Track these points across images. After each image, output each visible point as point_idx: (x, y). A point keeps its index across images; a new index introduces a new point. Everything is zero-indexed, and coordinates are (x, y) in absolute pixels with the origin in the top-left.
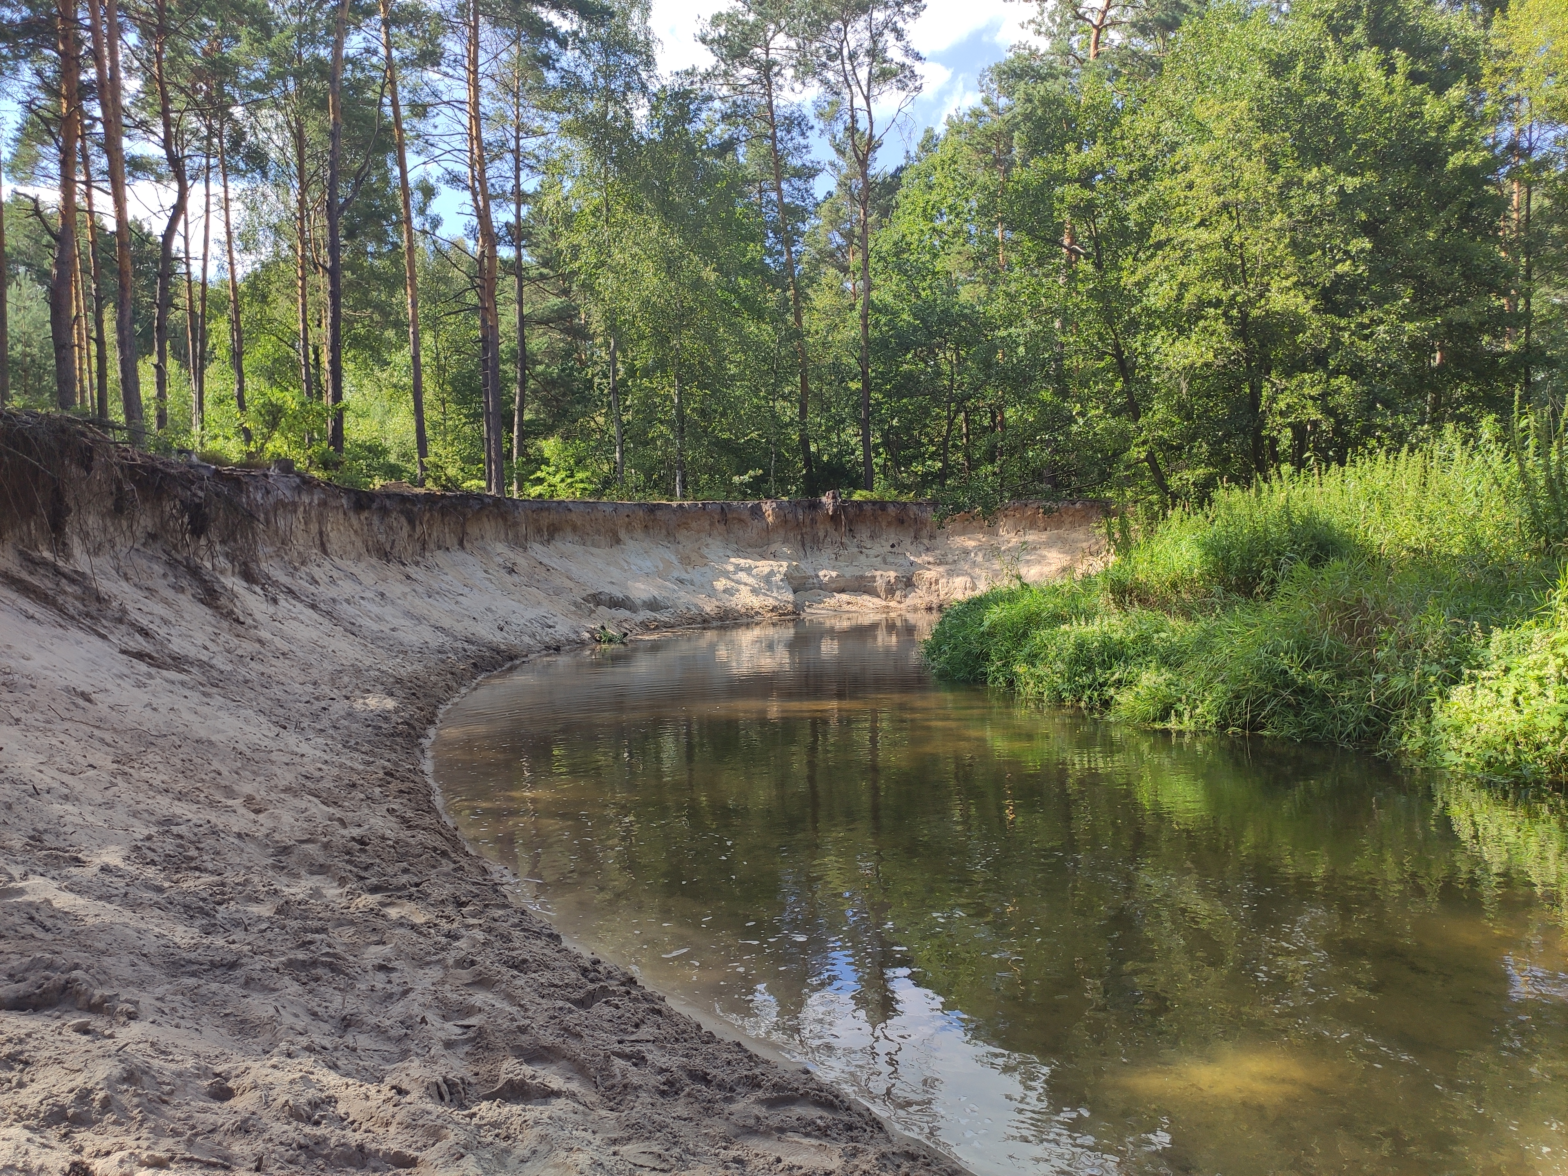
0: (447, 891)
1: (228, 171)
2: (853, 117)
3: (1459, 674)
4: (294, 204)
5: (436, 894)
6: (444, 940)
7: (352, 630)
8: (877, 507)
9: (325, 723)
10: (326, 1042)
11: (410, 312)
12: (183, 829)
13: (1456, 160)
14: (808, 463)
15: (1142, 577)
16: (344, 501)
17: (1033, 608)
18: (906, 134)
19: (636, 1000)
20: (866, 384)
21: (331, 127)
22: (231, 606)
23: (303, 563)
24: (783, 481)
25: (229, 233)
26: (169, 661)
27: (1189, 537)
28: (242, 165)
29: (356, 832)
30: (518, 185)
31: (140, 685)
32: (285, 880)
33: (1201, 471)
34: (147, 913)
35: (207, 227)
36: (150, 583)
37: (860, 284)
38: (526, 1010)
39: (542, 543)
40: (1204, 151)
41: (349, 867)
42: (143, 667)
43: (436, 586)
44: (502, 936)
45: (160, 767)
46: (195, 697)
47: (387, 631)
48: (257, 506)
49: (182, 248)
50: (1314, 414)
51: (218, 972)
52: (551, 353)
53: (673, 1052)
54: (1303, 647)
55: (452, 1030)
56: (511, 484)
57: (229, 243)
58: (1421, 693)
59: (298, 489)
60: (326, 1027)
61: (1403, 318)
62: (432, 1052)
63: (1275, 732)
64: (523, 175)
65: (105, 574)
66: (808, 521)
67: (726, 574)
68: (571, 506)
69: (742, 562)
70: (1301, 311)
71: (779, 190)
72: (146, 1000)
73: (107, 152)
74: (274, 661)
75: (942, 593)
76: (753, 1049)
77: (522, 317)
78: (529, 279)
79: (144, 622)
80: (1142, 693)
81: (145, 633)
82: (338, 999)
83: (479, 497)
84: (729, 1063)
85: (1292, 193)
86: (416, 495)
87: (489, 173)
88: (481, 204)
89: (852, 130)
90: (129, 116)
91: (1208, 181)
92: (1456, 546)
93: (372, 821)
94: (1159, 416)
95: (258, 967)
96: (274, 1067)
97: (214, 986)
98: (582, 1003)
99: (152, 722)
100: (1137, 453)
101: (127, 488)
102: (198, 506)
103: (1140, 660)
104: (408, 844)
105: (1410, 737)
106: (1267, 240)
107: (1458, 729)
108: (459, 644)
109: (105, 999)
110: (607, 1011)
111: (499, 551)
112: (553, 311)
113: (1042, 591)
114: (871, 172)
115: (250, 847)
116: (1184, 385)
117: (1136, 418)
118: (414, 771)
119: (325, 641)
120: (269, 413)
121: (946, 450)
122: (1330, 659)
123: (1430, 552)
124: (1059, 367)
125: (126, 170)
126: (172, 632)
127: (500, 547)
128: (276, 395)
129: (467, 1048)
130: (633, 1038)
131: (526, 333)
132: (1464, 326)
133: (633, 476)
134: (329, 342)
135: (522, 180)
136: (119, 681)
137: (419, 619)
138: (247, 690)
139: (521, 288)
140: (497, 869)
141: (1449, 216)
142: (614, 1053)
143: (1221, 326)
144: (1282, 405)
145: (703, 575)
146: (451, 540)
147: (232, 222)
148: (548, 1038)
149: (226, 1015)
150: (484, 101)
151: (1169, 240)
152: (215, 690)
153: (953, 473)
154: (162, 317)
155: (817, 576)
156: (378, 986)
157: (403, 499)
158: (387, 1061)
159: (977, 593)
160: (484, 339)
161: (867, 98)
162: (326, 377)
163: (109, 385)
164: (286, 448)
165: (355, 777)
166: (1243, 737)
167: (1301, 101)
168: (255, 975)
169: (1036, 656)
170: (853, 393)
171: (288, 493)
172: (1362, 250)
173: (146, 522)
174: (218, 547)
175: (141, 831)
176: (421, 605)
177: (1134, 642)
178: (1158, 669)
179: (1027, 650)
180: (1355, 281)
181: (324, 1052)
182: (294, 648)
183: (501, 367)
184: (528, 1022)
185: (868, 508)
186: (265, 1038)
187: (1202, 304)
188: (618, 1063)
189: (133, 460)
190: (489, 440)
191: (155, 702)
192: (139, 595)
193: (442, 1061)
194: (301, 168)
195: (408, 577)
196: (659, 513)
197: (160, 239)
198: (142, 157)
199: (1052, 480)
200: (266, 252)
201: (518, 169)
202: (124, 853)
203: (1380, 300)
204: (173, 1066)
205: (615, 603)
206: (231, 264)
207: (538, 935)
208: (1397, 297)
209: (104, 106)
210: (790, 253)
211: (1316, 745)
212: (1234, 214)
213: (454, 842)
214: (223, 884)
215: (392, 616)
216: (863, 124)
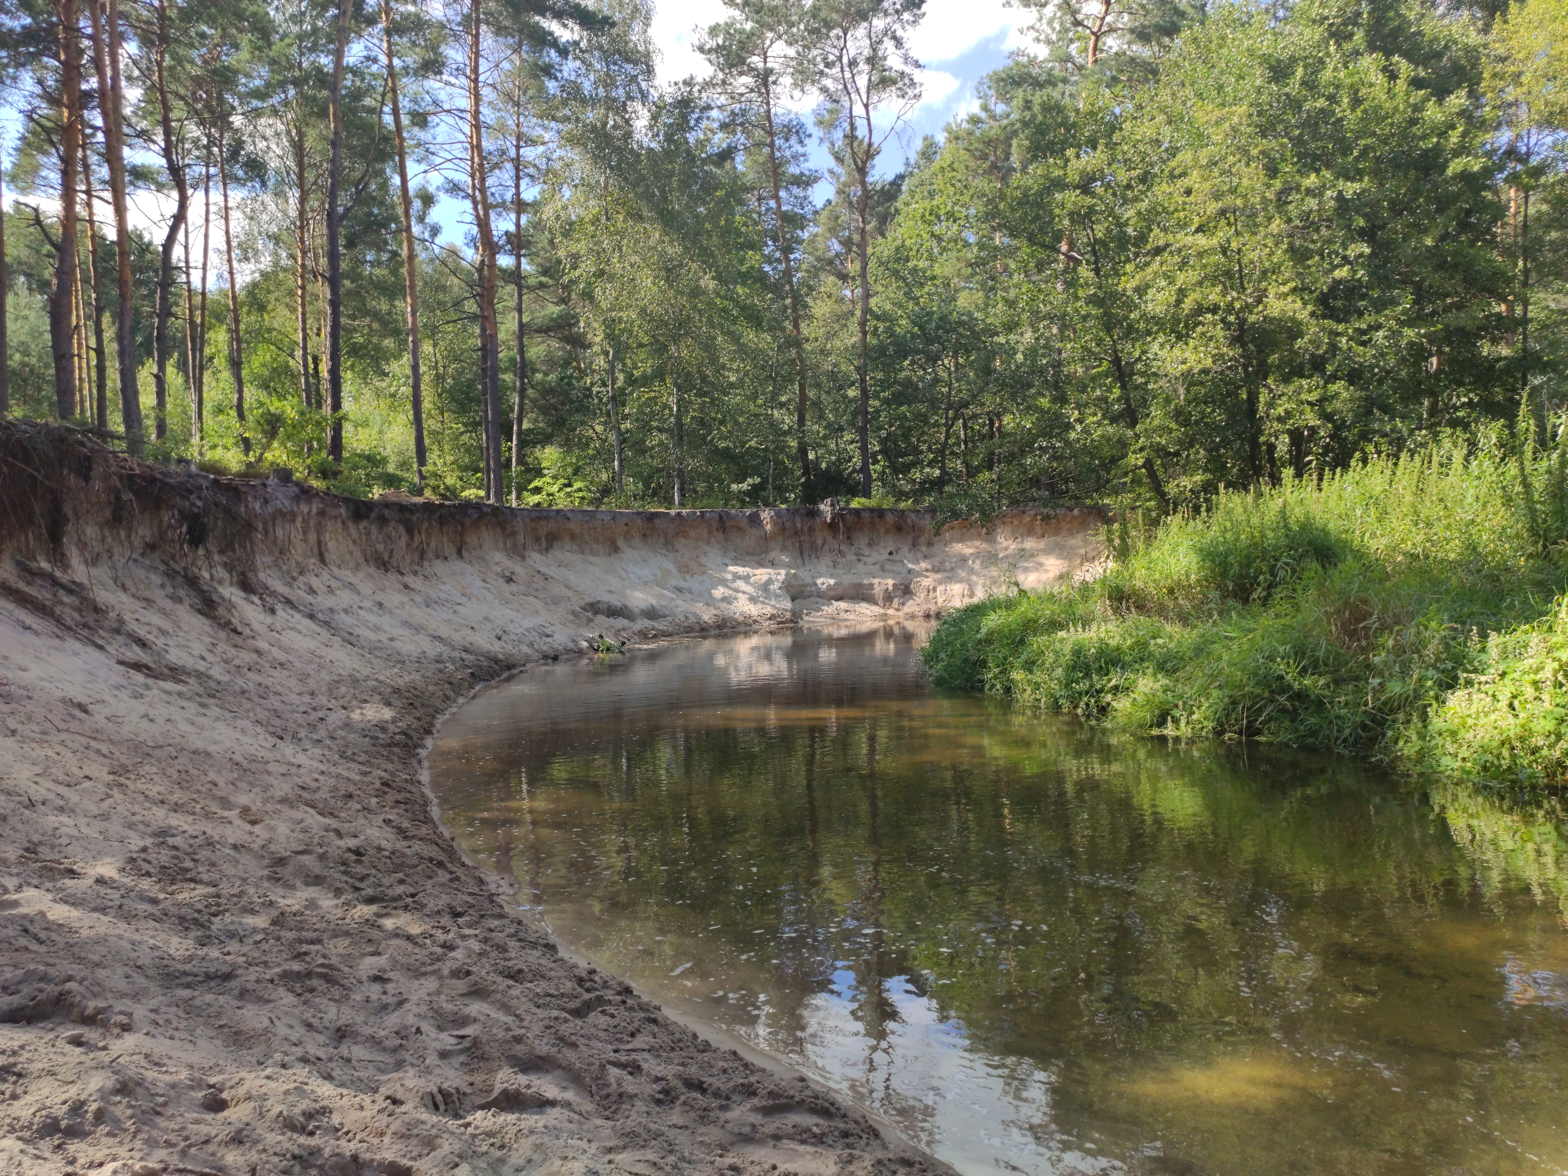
0: (444, 900)
1: (227, 179)
2: (852, 125)
3: (1456, 679)
4: (293, 212)
5: (432, 905)
6: (439, 950)
7: (351, 640)
8: (875, 514)
9: (322, 733)
10: (321, 1053)
11: (410, 320)
12: (178, 841)
13: (1455, 167)
14: (806, 472)
15: (1139, 584)
16: (343, 511)
17: (1030, 615)
18: (904, 142)
19: (632, 1009)
20: (864, 392)
21: (332, 136)
22: (229, 616)
23: (301, 573)
24: (781, 490)
25: (228, 242)
26: (166, 671)
27: (1186, 543)
28: (241, 173)
29: (352, 843)
30: (518, 193)
31: (137, 696)
32: (280, 891)
33: (1198, 478)
34: (142, 924)
35: (206, 236)
36: (148, 594)
37: (859, 291)
38: (522, 1020)
39: (540, 552)
40: (1204, 156)
41: (344, 878)
42: (139, 678)
43: (434, 596)
44: (498, 946)
45: (156, 778)
46: (192, 708)
47: (385, 641)
48: (256, 516)
49: (183, 258)
50: (1312, 419)
51: (213, 984)
52: (551, 362)
53: (669, 1061)
54: (1299, 652)
55: (447, 1040)
56: (509, 493)
57: (229, 251)
58: (1417, 697)
59: (297, 499)
60: (321, 1039)
61: (1402, 324)
62: (428, 1062)
63: (1272, 738)
64: (523, 183)
65: (103, 584)
66: (806, 529)
67: (724, 583)
68: (569, 515)
69: (740, 570)
70: (1299, 316)
71: (777, 198)
72: (140, 1012)
73: (108, 161)
74: (272, 672)
75: (940, 600)
76: (749, 1057)
77: (521, 325)
78: (528, 287)
79: (141, 632)
80: (1139, 699)
81: (142, 644)
82: (332, 1011)
83: (477, 506)
84: (725, 1071)
85: (1290, 198)
86: (415, 505)
87: (489, 182)
88: (481, 212)
89: (851, 137)
90: (129, 125)
91: (1207, 185)
92: (1453, 551)
93: (369, 831)
94: (1156, 422)
95: (253, 978)
96: (268, 1078)
97: (209, 998)
98: (577, 1013)
99: (149, 733)
100: (1135, 459)
101: (125, 497)
102: (197, 516)
103: (1137, 666)
104: (404, 855)
105: (1406, 742)
106: (1265, 246)
107: (1453, 734)
108: (456, 654)
109: (99, 1011)
110: (603, 1021)
111: (497, 559)
112: (552, 320)
113: (1039, 598)
114: (870, 179)
115: (246, 859)
116: (1182, 391)
117: (1133, 424)
118: (411, 782)
119: (323, 651)
120: (269, 422)
121: (944, 456)
122: (1326, 664)
123: (1427, 557)
124: (1057, 374)
125: (127, 179)
126: (170, 642)
127: (499, 556)
128: (275, 405)
129: (462, 1058)
130: (629, 1047)
131: (526, 341)
132: (1461, 331)
133: (631, 484)
134: (328, 352)
135: (522, 189)
136: (116, 692)
137: (417, 629)
138: (244, 701)
139: (520, 296)
140: (492, 878)
141: (1447, 222)
142: (610, 1063)
143: (1219, 332)
144: (1280, 411)
145: (702, 583)
146: (449, 549)
147: (231, 232)
148: (543, 1048)
149: (221, 1027)
150: (484, 110)
151: (1167, 245)
152: (212, 701)
153: (950, 480)
154: (162, 327)
155: (815, 584)
156: (374, 997)
157: (402, 508)
158: (383, 1071)
159: (975, 600)
160: (483, 348)
161: (866, 106)
162: (325, 386)
163: (109, 394)
164: (285, 457)
165: (352, 788)
166: (1240, 743)
167: (1300, 107)
168: (249, 986)
169: (1034, 663)
170: (851, 401)
171: (287, 503)
172: (1361, 255)
173: (144, 532)
174: (216, 557)
175: (136, 842)
176: (419, 615)
177: (1131, 648)
178: (1155, 675)
179: (1024, 657)
180: (1354, 288)
181: (319, 1063)
182: (291, 658)
183: (501, 376)
184: (523, 1031)
185: (866, 515)
186: (259, 1050)
187: (1200, 310)
188: (614, 1072)
189: (132, 469)
190: (488, 449)
191: (152, 713)
192: (137, 605)
193: (437, 1071)
194: (301, 177)
195: (406, 587)
196: (657, 522)
197: (161, 249)
198: (143, 166)
199: (1051, 487)
200: (266, 262)
201: (518, 178)
202: (119, 865)
203: (1380, 306)
204: (167, 1078)
205: (613, 612)
206: (231, 273)
207: (534, 945)
208: (1394, 302)
209: (105, 115)
210: (788, 260)
211: (1311, 750)
212: (1232, 220)
213: (451, 853)
214: (218, 896)
215: (390, 626)
216: (862, 132)
